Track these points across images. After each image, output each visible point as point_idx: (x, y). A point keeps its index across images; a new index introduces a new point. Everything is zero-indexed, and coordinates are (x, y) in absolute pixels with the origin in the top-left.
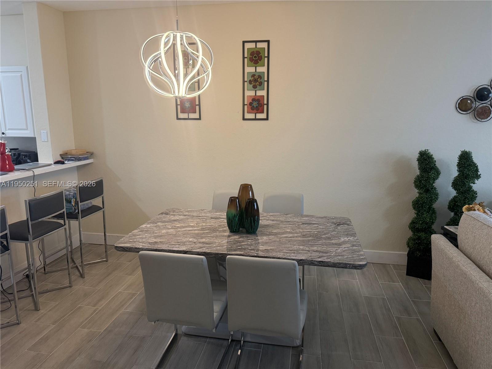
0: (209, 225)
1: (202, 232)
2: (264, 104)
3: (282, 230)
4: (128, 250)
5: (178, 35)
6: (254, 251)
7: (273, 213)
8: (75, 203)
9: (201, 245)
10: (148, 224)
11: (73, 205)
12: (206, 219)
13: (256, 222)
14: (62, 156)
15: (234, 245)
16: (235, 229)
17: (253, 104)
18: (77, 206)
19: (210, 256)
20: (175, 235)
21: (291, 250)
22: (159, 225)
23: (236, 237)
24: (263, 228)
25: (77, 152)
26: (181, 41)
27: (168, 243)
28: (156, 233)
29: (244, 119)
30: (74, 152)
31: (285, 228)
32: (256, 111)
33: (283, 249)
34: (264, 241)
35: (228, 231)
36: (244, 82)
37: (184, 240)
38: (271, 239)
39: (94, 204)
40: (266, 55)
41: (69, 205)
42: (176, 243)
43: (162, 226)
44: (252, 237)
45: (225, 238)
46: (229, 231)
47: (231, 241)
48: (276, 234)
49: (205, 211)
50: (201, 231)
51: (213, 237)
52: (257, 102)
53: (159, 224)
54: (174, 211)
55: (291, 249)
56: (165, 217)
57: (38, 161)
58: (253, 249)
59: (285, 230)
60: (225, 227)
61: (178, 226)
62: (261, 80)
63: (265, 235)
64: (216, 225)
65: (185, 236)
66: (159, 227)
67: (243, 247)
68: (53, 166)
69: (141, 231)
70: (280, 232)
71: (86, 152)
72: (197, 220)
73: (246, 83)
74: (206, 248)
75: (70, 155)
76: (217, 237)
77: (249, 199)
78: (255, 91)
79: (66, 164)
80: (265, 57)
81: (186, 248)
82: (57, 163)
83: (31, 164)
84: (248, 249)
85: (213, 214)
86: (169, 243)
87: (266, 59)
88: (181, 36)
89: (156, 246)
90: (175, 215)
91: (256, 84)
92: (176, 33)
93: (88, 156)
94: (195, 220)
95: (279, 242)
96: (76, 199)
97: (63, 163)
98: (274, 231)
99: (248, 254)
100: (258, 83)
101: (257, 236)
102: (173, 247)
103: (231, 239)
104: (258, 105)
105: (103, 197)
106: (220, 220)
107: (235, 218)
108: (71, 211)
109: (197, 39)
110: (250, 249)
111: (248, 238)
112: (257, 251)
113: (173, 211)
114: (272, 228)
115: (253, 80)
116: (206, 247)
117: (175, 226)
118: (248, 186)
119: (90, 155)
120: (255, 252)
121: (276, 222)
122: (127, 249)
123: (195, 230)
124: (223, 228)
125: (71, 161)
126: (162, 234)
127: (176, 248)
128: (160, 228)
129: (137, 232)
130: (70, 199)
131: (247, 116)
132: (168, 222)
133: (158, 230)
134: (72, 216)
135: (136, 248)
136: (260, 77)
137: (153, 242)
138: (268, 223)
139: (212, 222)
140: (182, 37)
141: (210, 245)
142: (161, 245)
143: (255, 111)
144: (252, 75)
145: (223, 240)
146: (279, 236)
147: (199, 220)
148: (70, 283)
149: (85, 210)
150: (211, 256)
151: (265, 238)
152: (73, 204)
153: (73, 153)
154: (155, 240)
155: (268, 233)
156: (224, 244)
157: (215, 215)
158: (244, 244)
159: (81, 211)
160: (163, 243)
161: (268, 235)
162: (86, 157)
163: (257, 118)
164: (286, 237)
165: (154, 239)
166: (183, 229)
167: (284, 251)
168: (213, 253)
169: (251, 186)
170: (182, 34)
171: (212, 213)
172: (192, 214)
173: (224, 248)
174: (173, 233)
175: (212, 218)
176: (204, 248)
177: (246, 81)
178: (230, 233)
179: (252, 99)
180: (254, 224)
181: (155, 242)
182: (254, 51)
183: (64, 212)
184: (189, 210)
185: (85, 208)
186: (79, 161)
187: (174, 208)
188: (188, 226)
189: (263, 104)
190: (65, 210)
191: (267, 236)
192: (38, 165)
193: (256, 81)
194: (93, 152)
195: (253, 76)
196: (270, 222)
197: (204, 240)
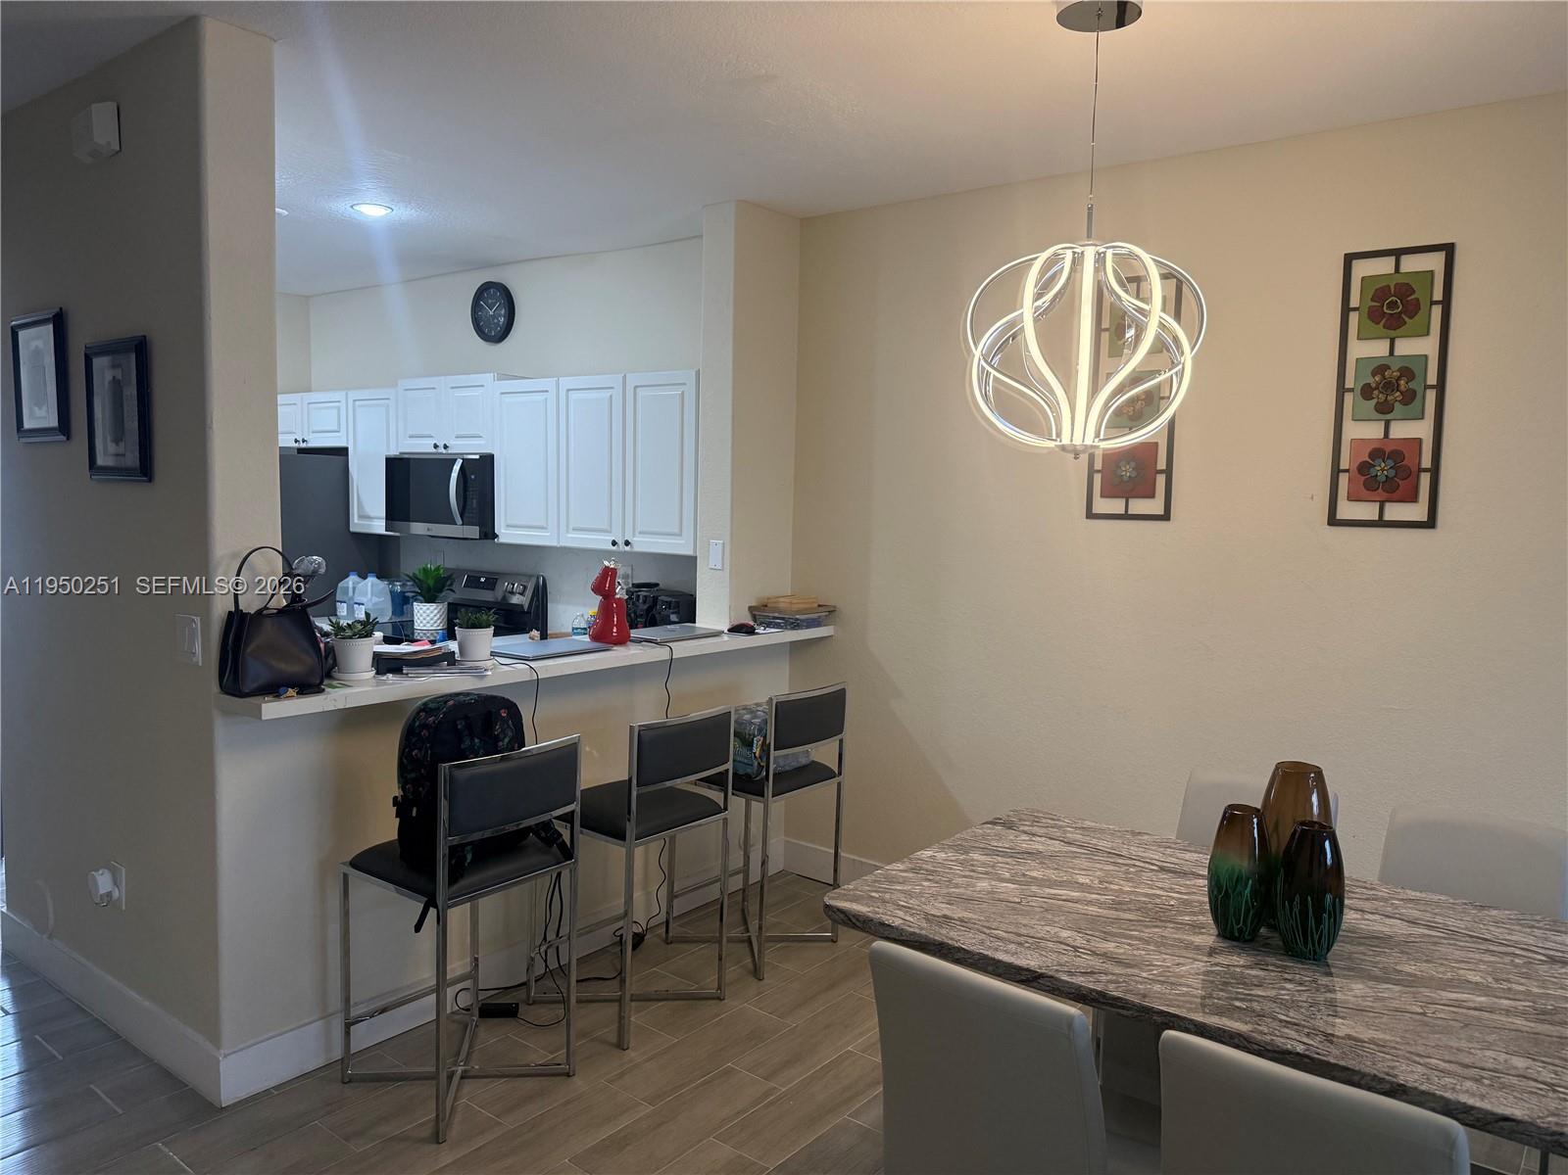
0: (1146, 895)
1: (1113, 914)
2: (1421, 470)
3: (1441, 969)
4: (858, 924)
5: (1090, 253)
6: (1297, 1031)
7: (1421, 892)
8: (762, 750)
9: (1096, 963)
10: (942, 850)
11: (755, 753)
12: (1142, 870)
13: (1325, 916)
14: (756, 613)
15: (1222, 990)
16: (1236, 927)
17: (1372, 470)
18: (765, 759)
19: (1120, 1011)
20: (1015, 908)
21: (1467, 1066)
22: (973, 860)
23: (1238, 961)
24: (1360, 944)
25: (791, 603)
26: (1097, 270)
27: (985, 930)
28: (957, 886)
29: (1333, 521)
30: (783, 604)
31: (1462, 965)
32: (1385, 495)
33: (1431, 1051)
34: (1353, 999)
35: (1212, 931)
36: (1341, 390)
37: (1042, 930)
38: (1383, 999)
39: (815, 759)
40: (1438, 295)
41: (745, 751)
42: (1011, 937)
43: (984, 864)
44: (1305, 973)
45: (1191, 956)
46: (1214, 931)
47: (1212, 972)
48: (1411, 982)
49: (1146, 837)
50: (1110, 908)
51: (1148, 943)
52: (1391, 463)
53: (976, 856)
54: (1036, 821)
55: (1467, 1060)
56: (1000, 838)
57: (695, 622)
58: (1296, 1024)
59: (1462, 972)
60: (1202, 913)
61: (1034, 874)
62: (1412, 385)
63: (1361, 977)
64: (1174, 898)
65: (1050, 917)
66: (972, 865)
67: (1255, 1005)
68: (726, 638)
69: (912, 870)
70: (1432, 978)
71: (816, 605)
72: (1107, 867)
73: (1349, 398)
74: (1110, 977)
75: (776, 610)
76: (1161, 944)
77: (1303, 823)
78: (1383, 423)
79: (758, 634)
80: (1433, 303)
81: (1041, 964)
82: (736, 629)
83: (677, 626)
84: (1275, 1019)
85: (1171, 856)
86: (988, 931)
87: (1437, 311)
88: (1099, 254)
89: (944, 931)
90: (1034, 835)
91: (1389, 398)
92: (1082, 249)
93: (819, 617)
94: (1097, 865)
95: (1418, 1017)
96: (765, 737)
97: (749, 631)
98: (1408, 969)
99: (1269, 1038)
100: (1398, 394)
101: (1330, 974)
102: (996, 950)
103: (1217, 965)
104: (1392, 473)
105: (841, 741)
106: (1192, 882)
107: (1239, 888)
108: (749, 771)
109: (1146, 257)
110: (1281, 1021)
111: (1286, 976)
112: (1308, 1035)
113: (1032, 818)
114: (1402, 952)
115: (1378, 384)
116: (1113, 974)
117: (1024, 875)
118: (1306, 776)
119: (826, 614)
120: (1298, 1038)
121: (1426, 932)
122: (857, 920)
123: (1090, 903)
124: (1194, 914)
125: (773, 627)
126: (976, 895)
127: (1007, 952)
128: (973, 871)
129: (901, 871)
130: (750, 735)
131: (1347, 510)
132: (1005, 855)
133: (965, 876)
134: (749, 785)
135: (882, 924)
136: (1407, 373)
137: (938, 917)
138: (1386, 929)
139: (1160, 885)
140: (1100, 259)
141: (1130, 971)
142: (959, 933)
143: (1381, 494)
144: (1375, 365)
145: (1181, 960)
146: (1426, 992)
147: (1112, 868)
148: (719, 988)
149: (787, 772)
150: (1125, 1012)
151: (1359, 988)
152: (757, 750)
153: (781, 605)
154: (944, 909)
155: (1377, 972)
156: (1183, 976)
157: (1177, 861)
158: (1260, 993)
159: (774, 775)
160: (968, 925)
161: (1376, 979)
162: (813, 620)
163: (1387, 517)
164: (1458, 1004)
165: (944, 905)
166: (1048, 890)
167: (1433, 1061)
168: (1134, 1004)
169: (1319, 772)
170: (1102, 250)
171: (1169, 851)
172: (1094, 841)
173: (1178, 995)
174: (1011, 899)
175: (1162, 869)
176: (1104, 978)
177: (1351, 390)
178: (1218, 939)
179: (1369, 450)
180: (1319, 921)
181: (945, 916)
182: (1389, 286)
183: (727, 771)
184: (1088, 824)
185: (787, 768)
186: (793, 628)
187: (1038, 812)
188: (1070, 882)
189: (1414, 469)
190: (729, 766)
191: (1371, 983)
192: (693, 632)
193: (1389, 386)
194: (835, 607)
195: (1381, 369)
196: (1399, 928)
197: (1110, 946)
